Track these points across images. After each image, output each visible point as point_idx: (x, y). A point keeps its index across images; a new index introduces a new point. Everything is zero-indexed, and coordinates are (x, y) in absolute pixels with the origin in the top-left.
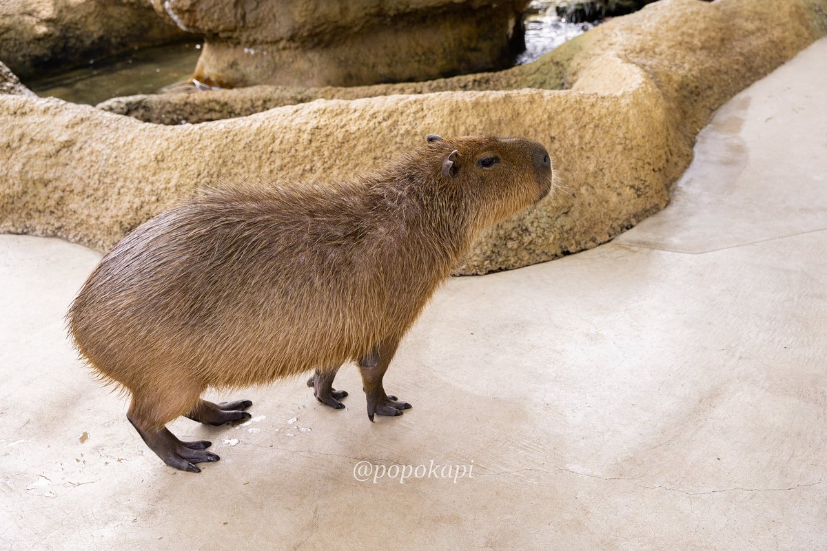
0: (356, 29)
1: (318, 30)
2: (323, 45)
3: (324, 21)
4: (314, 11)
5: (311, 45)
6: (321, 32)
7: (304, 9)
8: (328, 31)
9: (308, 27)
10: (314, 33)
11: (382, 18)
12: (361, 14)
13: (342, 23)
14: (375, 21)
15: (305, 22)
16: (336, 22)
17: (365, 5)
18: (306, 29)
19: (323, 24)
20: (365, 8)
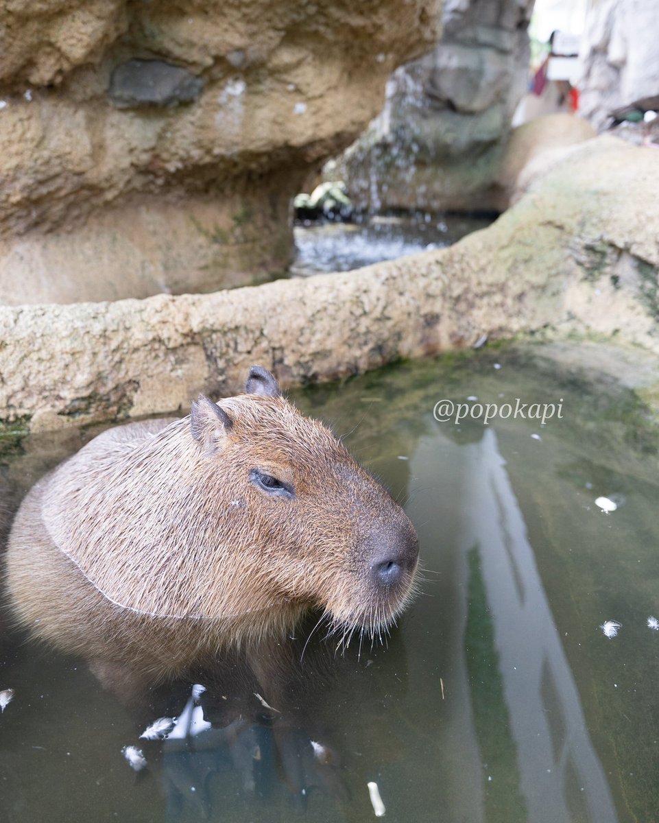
0: (109, 196)
1: (44, 190)
2: (46, 227)
3: (58, 169)
4: (40, 143)
5: (21, 226)
6: (50, 193)
7: (15, 136)
8: (63, 193)
9: (25, 180)
10: (34, 196)
11: (151, 177)
12: (125, 162)
13: (92, 177)
14: (138, 182)
15: (18, 168)
16: (80, 174)
17: (134, 144)
18: (18, 185)
19: (57, 176)
20: (131, 151)
